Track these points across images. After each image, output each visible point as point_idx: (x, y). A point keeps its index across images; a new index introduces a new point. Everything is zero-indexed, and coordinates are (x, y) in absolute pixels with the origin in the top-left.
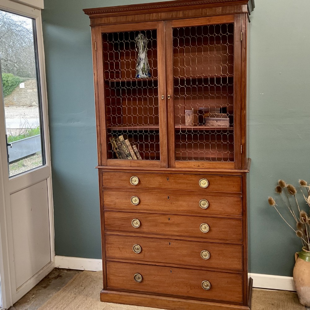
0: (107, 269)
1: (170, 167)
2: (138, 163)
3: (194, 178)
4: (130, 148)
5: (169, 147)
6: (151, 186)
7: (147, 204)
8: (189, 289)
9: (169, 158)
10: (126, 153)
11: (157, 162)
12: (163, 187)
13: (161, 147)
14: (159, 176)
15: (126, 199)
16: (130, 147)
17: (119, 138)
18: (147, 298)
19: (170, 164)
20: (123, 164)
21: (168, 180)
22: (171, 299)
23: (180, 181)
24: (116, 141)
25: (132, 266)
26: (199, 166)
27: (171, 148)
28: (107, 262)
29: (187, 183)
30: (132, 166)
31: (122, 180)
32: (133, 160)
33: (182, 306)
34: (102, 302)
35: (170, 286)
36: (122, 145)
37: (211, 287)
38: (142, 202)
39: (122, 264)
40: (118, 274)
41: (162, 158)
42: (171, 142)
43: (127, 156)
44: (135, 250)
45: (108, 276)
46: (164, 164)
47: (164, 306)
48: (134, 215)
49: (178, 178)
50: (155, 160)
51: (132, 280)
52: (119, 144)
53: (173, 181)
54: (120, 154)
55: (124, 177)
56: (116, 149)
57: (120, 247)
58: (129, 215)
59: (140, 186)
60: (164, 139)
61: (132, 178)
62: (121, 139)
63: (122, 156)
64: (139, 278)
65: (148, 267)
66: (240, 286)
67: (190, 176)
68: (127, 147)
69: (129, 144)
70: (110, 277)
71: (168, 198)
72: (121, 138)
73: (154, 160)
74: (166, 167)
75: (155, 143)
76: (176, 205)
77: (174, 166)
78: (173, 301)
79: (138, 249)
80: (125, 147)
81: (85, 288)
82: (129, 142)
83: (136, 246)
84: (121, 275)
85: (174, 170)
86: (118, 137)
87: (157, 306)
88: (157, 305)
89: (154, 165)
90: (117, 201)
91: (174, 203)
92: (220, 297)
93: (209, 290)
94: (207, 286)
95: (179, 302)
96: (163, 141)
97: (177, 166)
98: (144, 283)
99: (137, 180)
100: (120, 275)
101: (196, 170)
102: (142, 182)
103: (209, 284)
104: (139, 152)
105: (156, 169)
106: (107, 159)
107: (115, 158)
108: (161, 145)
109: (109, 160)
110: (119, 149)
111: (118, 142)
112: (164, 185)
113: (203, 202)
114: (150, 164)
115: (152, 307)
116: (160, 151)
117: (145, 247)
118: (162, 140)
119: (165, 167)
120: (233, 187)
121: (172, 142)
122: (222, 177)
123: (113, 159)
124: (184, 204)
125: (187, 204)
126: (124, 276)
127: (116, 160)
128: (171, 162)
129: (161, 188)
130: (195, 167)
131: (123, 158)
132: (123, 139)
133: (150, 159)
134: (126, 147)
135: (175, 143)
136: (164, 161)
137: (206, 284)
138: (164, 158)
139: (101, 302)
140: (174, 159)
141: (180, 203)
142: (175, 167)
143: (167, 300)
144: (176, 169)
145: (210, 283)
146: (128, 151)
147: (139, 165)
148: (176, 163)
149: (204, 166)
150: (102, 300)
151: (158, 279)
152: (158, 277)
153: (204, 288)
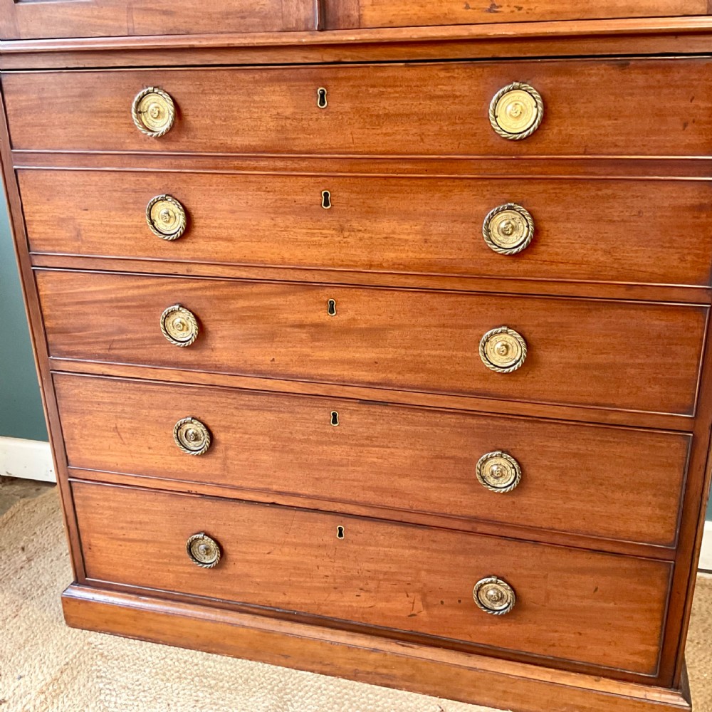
0: (77, 509)
1: (336, 27)
2: (165, 13)
3: (461, 83)
6: (240, 141)
7: (224, 233)
8: (419, 605)
12: (303, 142)
14: (279, 80)
15: (124, 208)
18: (243, 626)
20: (93, 21)
21: (322, 102)
22: (342, 637)
23: (386, 105)
25: (177, 505)
26: (493, 8)
28: (73, 485)
29: (422, 118)
30: (137, 32)
31: (95, 113)
33: (385, 667)
34: (72, 630)
35: (335, 588)
37: (519, 604)
38: (198, 223)
39: (133, 495)
40: (124, 532)
44: (186, 442)
45: (84, 538)
46: (302, 7)
47: (313, 663)
48: (170, 287)
49: (376, 90)
51: (178, 558)
53: (347, 106)
55: (106, 99)
57: (119, 426)
58: (144, 287)
59: (182, 144)
61: (141, 99)
64: (208, 551)
65: (245, 511)
66: (651, 610)
67: (442, 74)
70: (93, 542)
71: (326, 204)
74: (310, 26)
76: (367, 236)
77: (354, 14)
78: (349, 648)
79: (197, 439)
81: (29, 560)
83: (188, 426)
84: (133, 535)
87: (283, 660)
88: (286, 657)
89: (249, 21)
90: (84, 219)
91: (355, 225)
92: (554, 645)
93: (505, 617)
94: (501, 599)
95: (375, 650)
97: (369, 15)
98: (235, 568)
99: (168, 107)
100: (131, 537)
101: (477, 31)
102: (192, 119)
103: (508, 594)
109: (24, 4)
112: (303, 130)
113: (501, 221)
115: (264, 662)
117: (227, 428)
119: (306, 30)
120: (685, 125)
122: (624, 66)
124: (406, 230)
125: (417, 233)
126: (147, 542)
129: (288, 152)
130: (471, 15)
137: (494, 593)
139: (68, 629)
141: (386, 226)
142: (359, 26)
143: (322, 642)
144: (365, 37)
145: (513, 588)
147: (170, 22)
149: (525, 7)
150: (73, 621)
151: (288, 558)
152: (286, 550)
153: (486, 608)
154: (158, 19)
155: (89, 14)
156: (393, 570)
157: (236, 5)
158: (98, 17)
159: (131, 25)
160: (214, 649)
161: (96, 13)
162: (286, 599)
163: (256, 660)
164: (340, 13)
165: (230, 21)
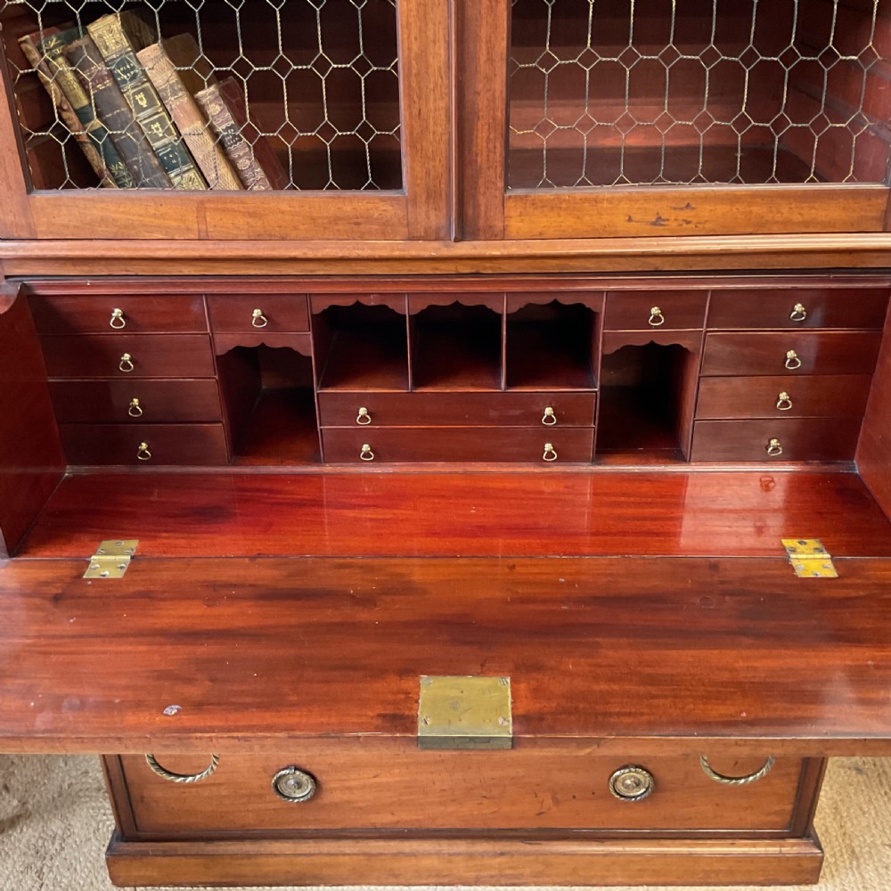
1: (476, 236)
2: (251, 215)
4: (185, 111)
5: (469, 96)
8: (548, 802)
9: (469, 172)
10: (156, 145)
11: (383, 207)
13: (409, 96)
16: (179, 102)
17: (95, 36)
18: (345, 855)
19: (470, 211)
20: (147, 220)
22: (461, 846)
24: (70, 60)
26: (659, 221)
27: (482, 102)
30: (213, 234)
32: (209, 194)
33: (511, 868)
35: (453, 800)
36: (118, 84)
37: (657, 787)
41: (414, 177)
42: (483, 58)
43: (166, 166)
46: (432, 214)
47: (429, 876)
50: (370, 187)
51: (261, 796)
52: (101, 79)
54: (115, 150)
56: (83, 116)
60: (430, 34)
62: (110, 42)
63: (129, 167)
64: (299, 785)
68: (157, 97)
69: (174, 79)
70: (146, 793)
72: (108, 32)
73: (362, 193)
74: (444, 233)
75: (361, 65)
77: (499, 225)
78: (471, 856)
80: (144, 103)
82: (165, 61)
85: (497, 253)
86: (86, 32)
89: (366, 226)
92: (690, 819)
93: (643, 801)
94: (638, 784)
95: (502, 854)
96: (422, 55)
97: (515, 225)
98: (327, 798)
101: (641, 246)
103: (646, 780)
104: (249, 134)
105: (378, 253)
106: (29, 191)
107: (83, 185)
108: (409, 87)
109: (43, 196)
110: (99, 116)
111: (85, 66)
114: (336, 220)
115: (370, 884)
116: (403, 125)
118: (415, 47)
119: (437, 239)
121: (490, 60)
123: (69, 186)
127: (91, 193)
128: (482, 200)
130: (634, 228)
131: (137, 181)
132: (125, 43)
133: (331, 187)
134: (151, 104)
135: (511, 67)
136: (431, 195)
137: (631, 782)
138: (428, 173)
140: (500, 184)
142: (503, 235)
143: (440, 854)
144: (513, 248)
145: (651, 775)
146: (168, 132)
148: (509, 204)
149: (694, 221)
150: (121, 880)
151: (398, 779)
152: (396, 771)
153: (622, 796)
154: (241, 221)
155: (142, 212)
156: (521, 774)
157: (348, 209)
158: (155, 216)
159: (203, 227)
160: (308, 882)
161: (152, 211)
162: (395, 818)
163: (359, 884)
164: (482, 223)
165: (341, 227)
